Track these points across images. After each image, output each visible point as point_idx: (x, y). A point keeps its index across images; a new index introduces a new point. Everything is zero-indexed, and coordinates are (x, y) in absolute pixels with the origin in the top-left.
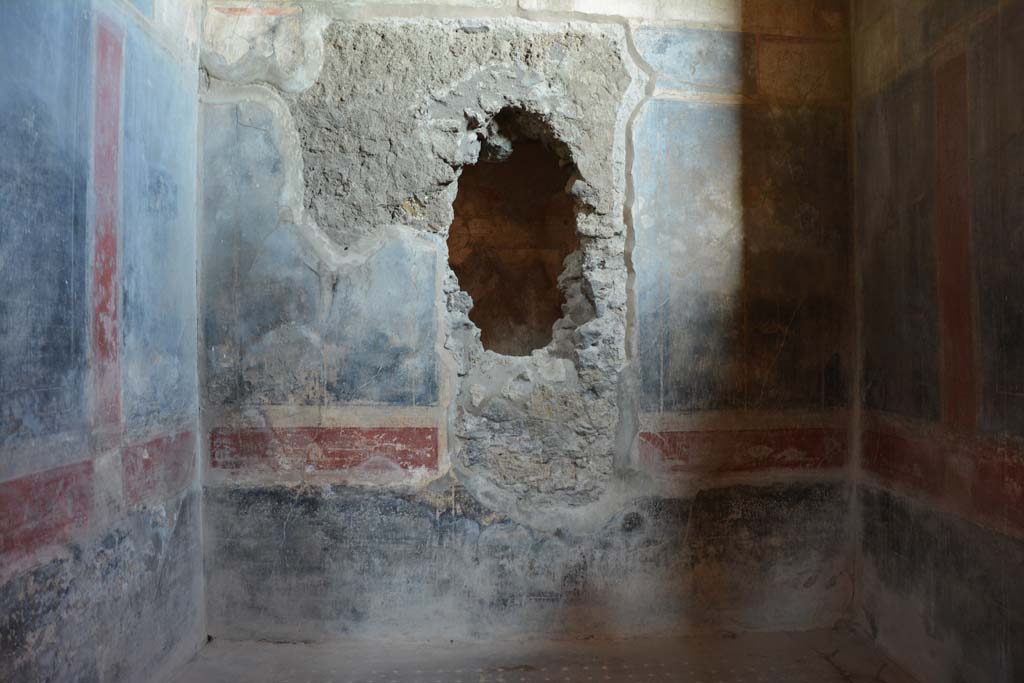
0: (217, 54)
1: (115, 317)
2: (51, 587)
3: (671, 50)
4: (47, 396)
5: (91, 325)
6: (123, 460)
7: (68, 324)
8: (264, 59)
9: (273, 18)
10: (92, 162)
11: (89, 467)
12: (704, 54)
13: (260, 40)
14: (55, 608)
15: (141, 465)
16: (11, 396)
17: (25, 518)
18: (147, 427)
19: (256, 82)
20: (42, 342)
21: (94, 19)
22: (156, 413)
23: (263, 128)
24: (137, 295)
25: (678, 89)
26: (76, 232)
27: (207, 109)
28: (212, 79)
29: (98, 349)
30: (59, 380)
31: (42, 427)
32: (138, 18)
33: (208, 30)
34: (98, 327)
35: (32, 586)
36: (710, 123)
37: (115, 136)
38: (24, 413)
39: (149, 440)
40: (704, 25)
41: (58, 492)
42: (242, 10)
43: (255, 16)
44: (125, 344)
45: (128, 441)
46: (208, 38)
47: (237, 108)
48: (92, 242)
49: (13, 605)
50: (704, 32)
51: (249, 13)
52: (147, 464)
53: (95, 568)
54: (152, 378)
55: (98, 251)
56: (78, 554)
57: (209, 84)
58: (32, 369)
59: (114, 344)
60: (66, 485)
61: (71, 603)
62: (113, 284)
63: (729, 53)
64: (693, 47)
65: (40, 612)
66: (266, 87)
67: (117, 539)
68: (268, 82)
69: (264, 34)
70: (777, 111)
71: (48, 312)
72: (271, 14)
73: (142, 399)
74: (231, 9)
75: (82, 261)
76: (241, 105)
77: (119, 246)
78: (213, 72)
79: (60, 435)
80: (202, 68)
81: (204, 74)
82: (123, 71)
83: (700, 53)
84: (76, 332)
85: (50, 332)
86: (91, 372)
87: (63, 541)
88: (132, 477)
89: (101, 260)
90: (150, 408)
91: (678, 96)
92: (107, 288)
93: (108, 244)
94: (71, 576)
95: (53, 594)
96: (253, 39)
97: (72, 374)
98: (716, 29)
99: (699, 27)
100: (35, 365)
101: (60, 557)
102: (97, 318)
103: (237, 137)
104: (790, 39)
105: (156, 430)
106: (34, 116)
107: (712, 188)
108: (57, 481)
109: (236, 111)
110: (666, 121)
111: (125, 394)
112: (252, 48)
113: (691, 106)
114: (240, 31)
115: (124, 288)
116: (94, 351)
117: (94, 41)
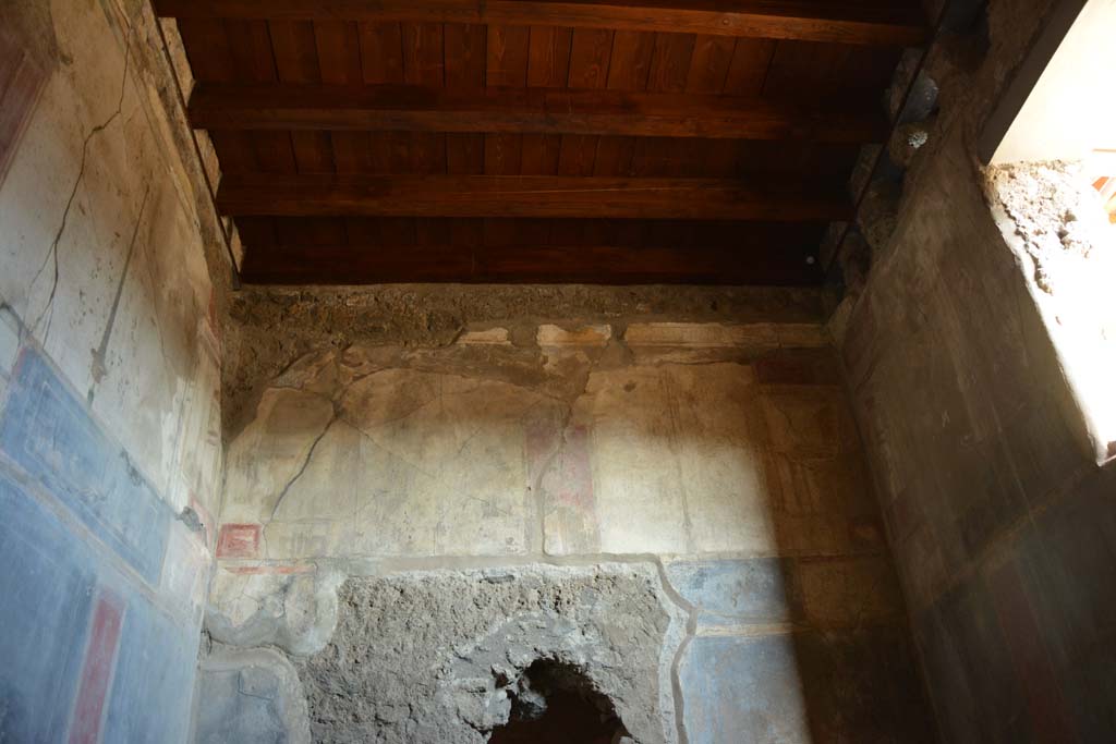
0: (222, 617)
3: (709, 583)
8: (273, 620)
9: (286, 577)
12: (743, 584)
13: (268, 601)
19: (263, 645)
21: (97, 594)
23: (268, 697)
25: (722, 624)
27: (206, 676)
28: (214, 643)
32: (143, 585)
33: (215, 592)
36: (762, 657)
37: (96, 723)
40: (739, 554)
42: (254, 569)
43: (266, 575)
46: (215, 599)
47: (240, 675)
50: (740, 562)
51: (261, 572)
57: (210, 650)
63: (771, 581)
64: (731, 578)
66: (273, 651)
68: (276, 645)
69: (275, 594)
70: (831, 636)
72: (283, 572)
74: (241, 569)
76: (245, 674)
78: (215, 635)
80: (206, 631)
81: (206, 638)
82: (118, 646)
83: (739, 584)
91: (723, 631)
96: (263, 600)
98: (752, 557)
99: (734, 557)
103: (237, 708)
104: (830, 559)
107: (775, 731)
109: (238, 679)
110: (713, 660)
112: (260, 609)
113: (738, 642)
114: (249, 592)
117: (91, 618)
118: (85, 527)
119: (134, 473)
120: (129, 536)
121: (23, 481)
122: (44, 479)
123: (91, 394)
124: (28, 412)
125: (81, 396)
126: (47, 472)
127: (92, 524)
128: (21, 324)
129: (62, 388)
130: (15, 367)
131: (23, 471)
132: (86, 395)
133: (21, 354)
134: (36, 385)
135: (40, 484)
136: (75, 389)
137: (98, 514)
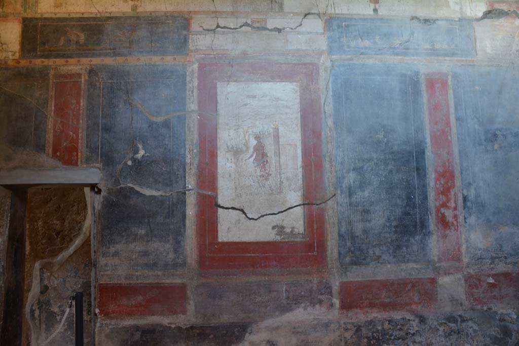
1: (455, 209)
2: (401, 329)
4: (399, 247)
5: (434, 215)
6: (466, 281)
7: (415, 214)
10: (428, 140)
11: (433, 281)
14: (404, 339)
15: (485, 285)
16: (374, 246)
17: (383, 296)
18: (492, 266)
20: (394, 224)
21: (423, 79)
22: (503, 258)
24: (477, 197)
26: (418, 174)
29: (440, 226)
30: (408, 241)
31: (394, 260)
32: (461, 61)
34: (440, 215)
35: (386, 326)
37: (448, 124)
38: (382, 253)
39: (494, 272)
41: (407, 289)
44: (466, 222)
45: (471, 271)
48: (431, 177)
49: (375, 330)
52: (492, 286)
53: (438, 329)
54: (497, 239)
55: (437, 179)
56: (422, 320)
58: (388, 235)
59: (455, 223)
60: (413, 286)
61: (417, 341)
62: (453, 193)
65: (392, 338)
67: (459, 320)
71: (398, 211)
73: (486, 250)
75: (425, 186)
77: (457, 174)
79: (410, 264)
82: (451, 92)
84: (421, 218)
85: (401, 220)
86: (435, 237)
87: (412, 312)
88: (475, 290)
89: (441, 184)
90: (495, 255)
92: (447, 196)
93: (447, 175)
94: (416, 329)
95: (402, 333)
97: (418, 238)
100: (390, 233)
101: (408, 318)
102: (438, 210)
105: (501, 268)
106: (383, 133)
108: (406, 284)
111: (467, 248)
115: (463, 194)
116: (437, 226)
117: (423, 87)
118: (400, 57)
119: (426, 21)
120: (437, 46)
121: (351, 59)
122: (362, 54)
123: (375, 10)
124: (339, 38)
125: (370, 15)
126: (363, 51)
127: (405, 54)
128: (319, 15)
129: (355, 19)
130: (324, 29)
131: (349, 57)
132: (372, 12)
133: (325, 23)
134: (339, 27)
135: (361, 56)
136: (364, 15)
137: (407, 49)
